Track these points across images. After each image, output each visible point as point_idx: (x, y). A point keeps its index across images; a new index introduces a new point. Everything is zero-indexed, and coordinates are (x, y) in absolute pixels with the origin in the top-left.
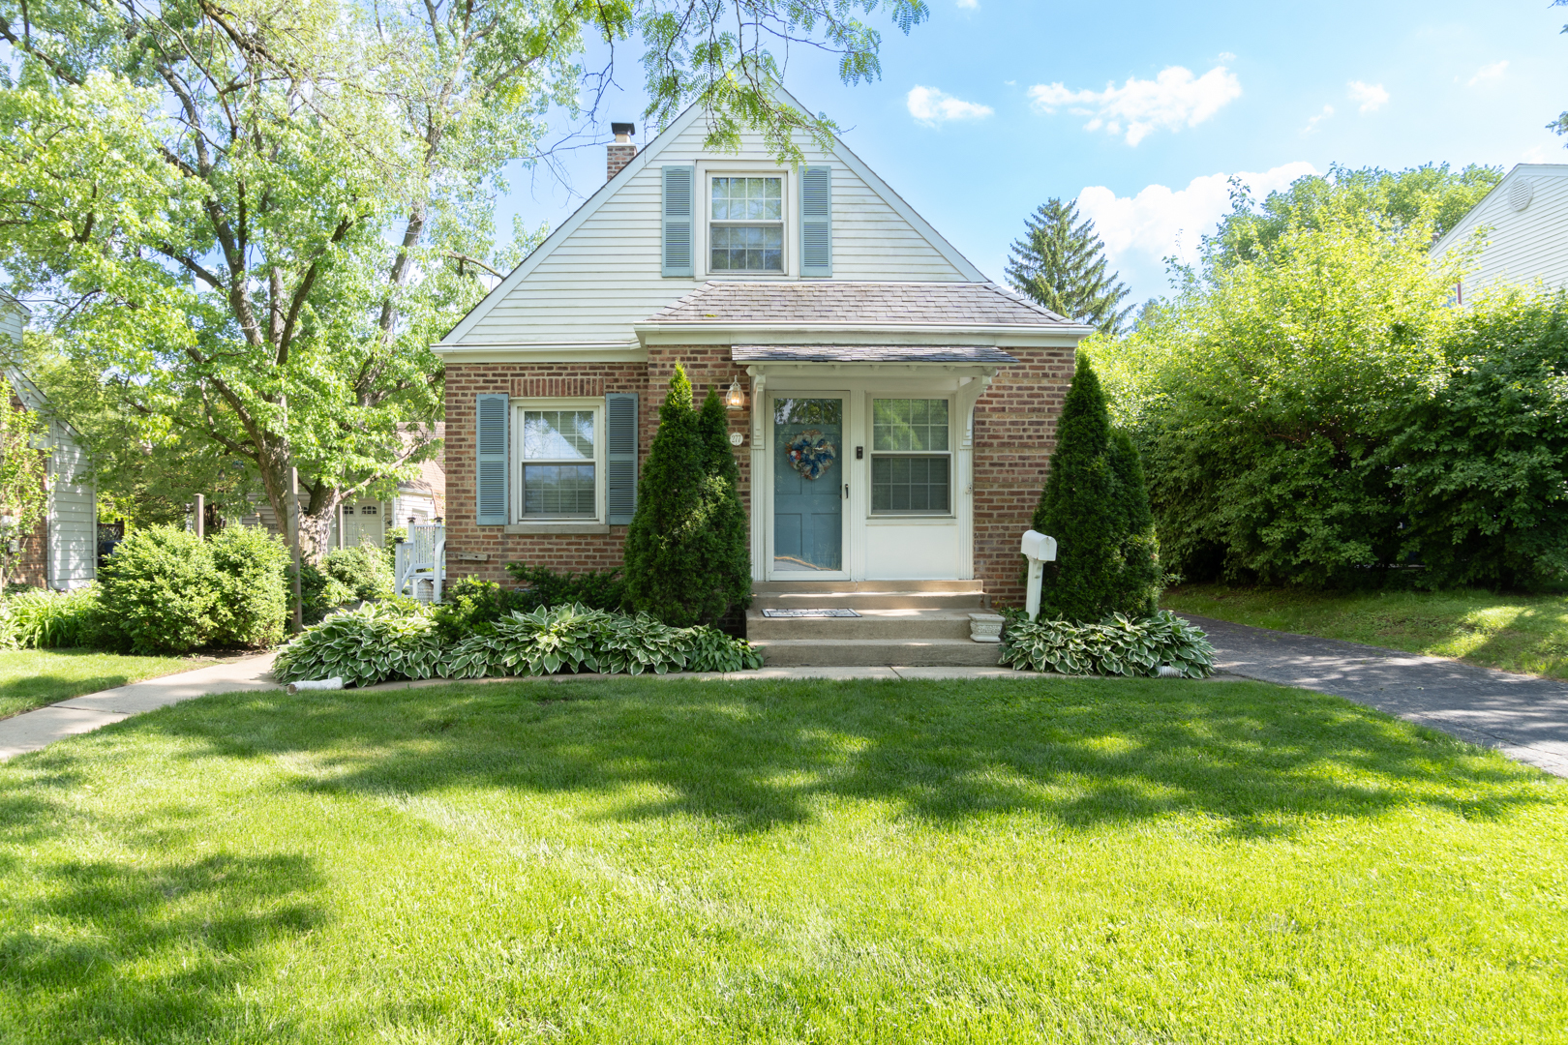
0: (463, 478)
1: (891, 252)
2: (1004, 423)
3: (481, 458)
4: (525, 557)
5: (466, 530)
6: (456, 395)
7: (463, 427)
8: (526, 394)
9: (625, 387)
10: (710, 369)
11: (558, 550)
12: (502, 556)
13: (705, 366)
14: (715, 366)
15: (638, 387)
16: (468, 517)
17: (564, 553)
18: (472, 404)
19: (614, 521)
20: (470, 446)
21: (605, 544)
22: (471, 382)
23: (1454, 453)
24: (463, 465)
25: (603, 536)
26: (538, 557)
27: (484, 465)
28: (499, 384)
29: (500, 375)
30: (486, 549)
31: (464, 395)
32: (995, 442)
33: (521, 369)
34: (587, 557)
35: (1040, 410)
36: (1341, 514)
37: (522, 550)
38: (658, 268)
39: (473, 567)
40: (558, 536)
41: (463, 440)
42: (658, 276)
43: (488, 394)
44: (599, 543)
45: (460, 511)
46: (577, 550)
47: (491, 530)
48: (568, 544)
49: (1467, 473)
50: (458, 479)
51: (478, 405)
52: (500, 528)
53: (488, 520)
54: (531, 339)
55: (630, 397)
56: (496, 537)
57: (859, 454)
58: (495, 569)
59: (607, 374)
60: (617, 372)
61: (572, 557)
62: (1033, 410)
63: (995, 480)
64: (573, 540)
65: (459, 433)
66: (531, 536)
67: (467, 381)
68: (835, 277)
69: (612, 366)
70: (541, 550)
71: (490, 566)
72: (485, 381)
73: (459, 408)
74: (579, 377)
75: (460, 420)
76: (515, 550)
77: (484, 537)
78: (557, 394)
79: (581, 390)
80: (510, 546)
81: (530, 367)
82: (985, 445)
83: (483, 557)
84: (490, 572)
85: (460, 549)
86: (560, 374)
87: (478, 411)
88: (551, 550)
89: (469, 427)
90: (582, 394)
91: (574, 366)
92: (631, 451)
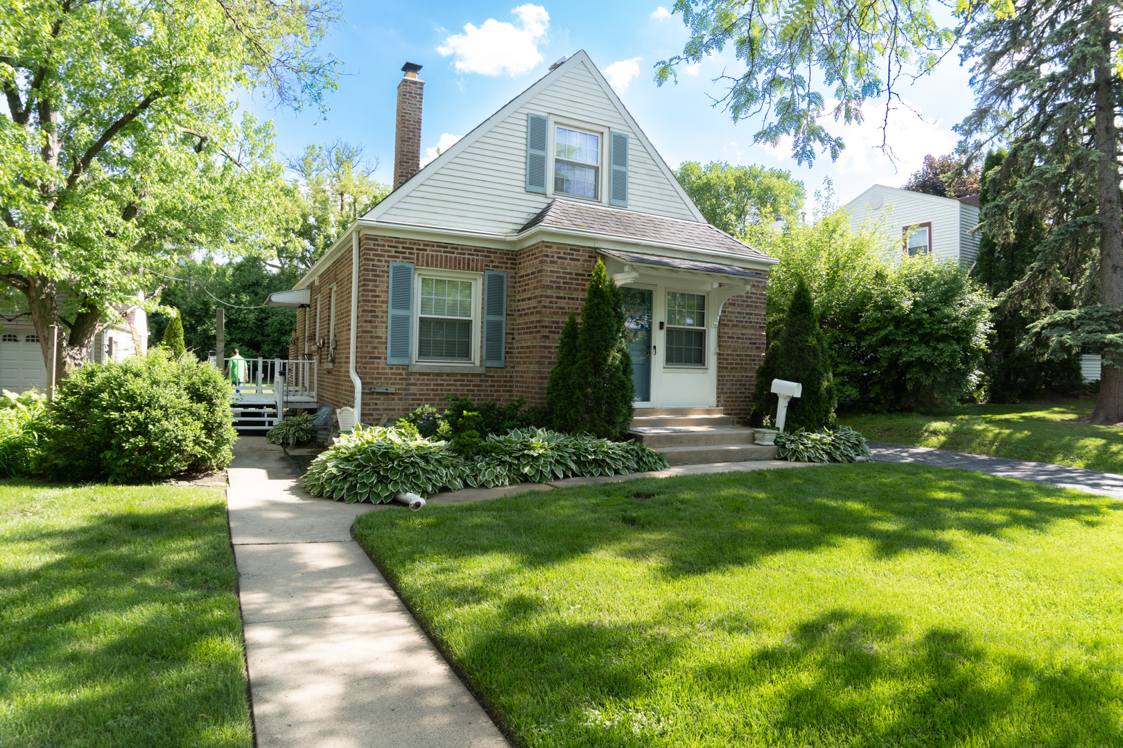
0: (376, 327)
1: (659, 197)
2: (734, 313)
3: (392, 312)
4: (423, 390)
5: (378, 368)
6: (373, 260)
7: (378, 286)
8: (428, 265)
9: (497, 267)
10: (581, 262)
11: (448, 385)
12: (405, 389)
13: (578, 260)
14: (584, 261)
15: (506, 268)
16: (380, 358)
17: (452, 388)
18: (386, 269)
19: (489, 364)
20: (383, 302)
21: (481, 381)
22: (385, 251)
23: (910, 341)
24: (377, 317)
25: (479, 375)
26: (433, 390)
27: (394, 317)
28: (407, 255)
29: (408, 248)
30: (393, 384)
31: (379, 261)
32: (730, 323)
33: (424, 245)
34: (468, 390)
35: (751, 306)
36: (844, 370)
37: (421, 385)
38: (523, 184)
39: (382, 397)
40: (448, 375)
41: (378, 296)
42: (522, 190)
43: (398, 262)
44: (476, 380)
45: (373, 353)
46: (461, 385)
47: (397, 369)
48: (455, 381)
49: (921, 352)
50: (372, 327)
51: (391, 270)
52: (406, 367)
53: (395, 361)
54: (433, 224)
55: (502, 274)
56: (401, 374)
57: (662, 325)
58: (400, 399)
59: (486, 256)
60: (493, 255)
61: (458, 390)
62: (748, 306)
63: (730, 347)
64: (459, 378)
65: (375, 291)
66: (428, 374)
67: (382, 250)
68: (629, 208)
69: (490, 251)
70: (435, 385)
71: (396, 397)
72: (396, 252)
73: (375, 271)
74: (466, 256)
75: (375, 281)
76: (416, 385)
77: (392, 374)
78: (450, 268)
79: (467, 266)
80: (412, 381)
81: (431, 244)
82: (726, 325)
83: (392, 390)
84: (396, 401)
85: (372, 383)
86: (453, 253)
87: (391, 275)
88: (442, 385)
89: (383, 287)
90: (468, 269)
91: (463, 248)
92: (501, 314)
